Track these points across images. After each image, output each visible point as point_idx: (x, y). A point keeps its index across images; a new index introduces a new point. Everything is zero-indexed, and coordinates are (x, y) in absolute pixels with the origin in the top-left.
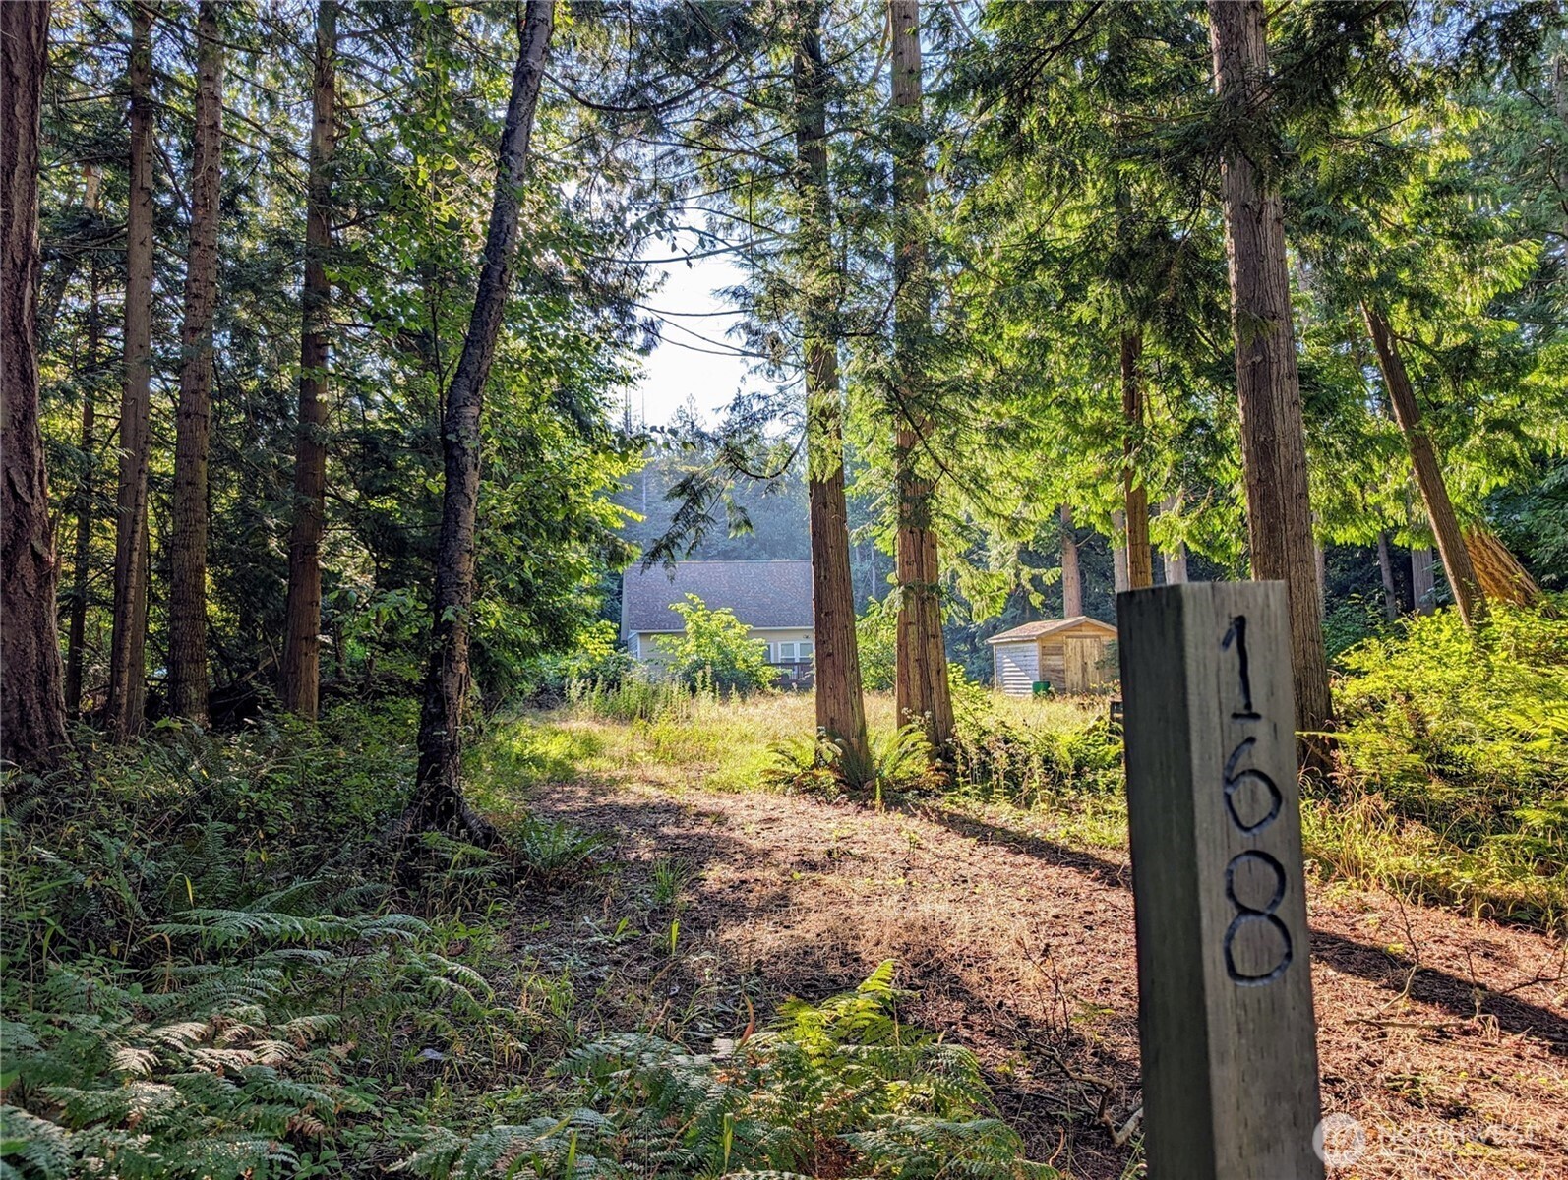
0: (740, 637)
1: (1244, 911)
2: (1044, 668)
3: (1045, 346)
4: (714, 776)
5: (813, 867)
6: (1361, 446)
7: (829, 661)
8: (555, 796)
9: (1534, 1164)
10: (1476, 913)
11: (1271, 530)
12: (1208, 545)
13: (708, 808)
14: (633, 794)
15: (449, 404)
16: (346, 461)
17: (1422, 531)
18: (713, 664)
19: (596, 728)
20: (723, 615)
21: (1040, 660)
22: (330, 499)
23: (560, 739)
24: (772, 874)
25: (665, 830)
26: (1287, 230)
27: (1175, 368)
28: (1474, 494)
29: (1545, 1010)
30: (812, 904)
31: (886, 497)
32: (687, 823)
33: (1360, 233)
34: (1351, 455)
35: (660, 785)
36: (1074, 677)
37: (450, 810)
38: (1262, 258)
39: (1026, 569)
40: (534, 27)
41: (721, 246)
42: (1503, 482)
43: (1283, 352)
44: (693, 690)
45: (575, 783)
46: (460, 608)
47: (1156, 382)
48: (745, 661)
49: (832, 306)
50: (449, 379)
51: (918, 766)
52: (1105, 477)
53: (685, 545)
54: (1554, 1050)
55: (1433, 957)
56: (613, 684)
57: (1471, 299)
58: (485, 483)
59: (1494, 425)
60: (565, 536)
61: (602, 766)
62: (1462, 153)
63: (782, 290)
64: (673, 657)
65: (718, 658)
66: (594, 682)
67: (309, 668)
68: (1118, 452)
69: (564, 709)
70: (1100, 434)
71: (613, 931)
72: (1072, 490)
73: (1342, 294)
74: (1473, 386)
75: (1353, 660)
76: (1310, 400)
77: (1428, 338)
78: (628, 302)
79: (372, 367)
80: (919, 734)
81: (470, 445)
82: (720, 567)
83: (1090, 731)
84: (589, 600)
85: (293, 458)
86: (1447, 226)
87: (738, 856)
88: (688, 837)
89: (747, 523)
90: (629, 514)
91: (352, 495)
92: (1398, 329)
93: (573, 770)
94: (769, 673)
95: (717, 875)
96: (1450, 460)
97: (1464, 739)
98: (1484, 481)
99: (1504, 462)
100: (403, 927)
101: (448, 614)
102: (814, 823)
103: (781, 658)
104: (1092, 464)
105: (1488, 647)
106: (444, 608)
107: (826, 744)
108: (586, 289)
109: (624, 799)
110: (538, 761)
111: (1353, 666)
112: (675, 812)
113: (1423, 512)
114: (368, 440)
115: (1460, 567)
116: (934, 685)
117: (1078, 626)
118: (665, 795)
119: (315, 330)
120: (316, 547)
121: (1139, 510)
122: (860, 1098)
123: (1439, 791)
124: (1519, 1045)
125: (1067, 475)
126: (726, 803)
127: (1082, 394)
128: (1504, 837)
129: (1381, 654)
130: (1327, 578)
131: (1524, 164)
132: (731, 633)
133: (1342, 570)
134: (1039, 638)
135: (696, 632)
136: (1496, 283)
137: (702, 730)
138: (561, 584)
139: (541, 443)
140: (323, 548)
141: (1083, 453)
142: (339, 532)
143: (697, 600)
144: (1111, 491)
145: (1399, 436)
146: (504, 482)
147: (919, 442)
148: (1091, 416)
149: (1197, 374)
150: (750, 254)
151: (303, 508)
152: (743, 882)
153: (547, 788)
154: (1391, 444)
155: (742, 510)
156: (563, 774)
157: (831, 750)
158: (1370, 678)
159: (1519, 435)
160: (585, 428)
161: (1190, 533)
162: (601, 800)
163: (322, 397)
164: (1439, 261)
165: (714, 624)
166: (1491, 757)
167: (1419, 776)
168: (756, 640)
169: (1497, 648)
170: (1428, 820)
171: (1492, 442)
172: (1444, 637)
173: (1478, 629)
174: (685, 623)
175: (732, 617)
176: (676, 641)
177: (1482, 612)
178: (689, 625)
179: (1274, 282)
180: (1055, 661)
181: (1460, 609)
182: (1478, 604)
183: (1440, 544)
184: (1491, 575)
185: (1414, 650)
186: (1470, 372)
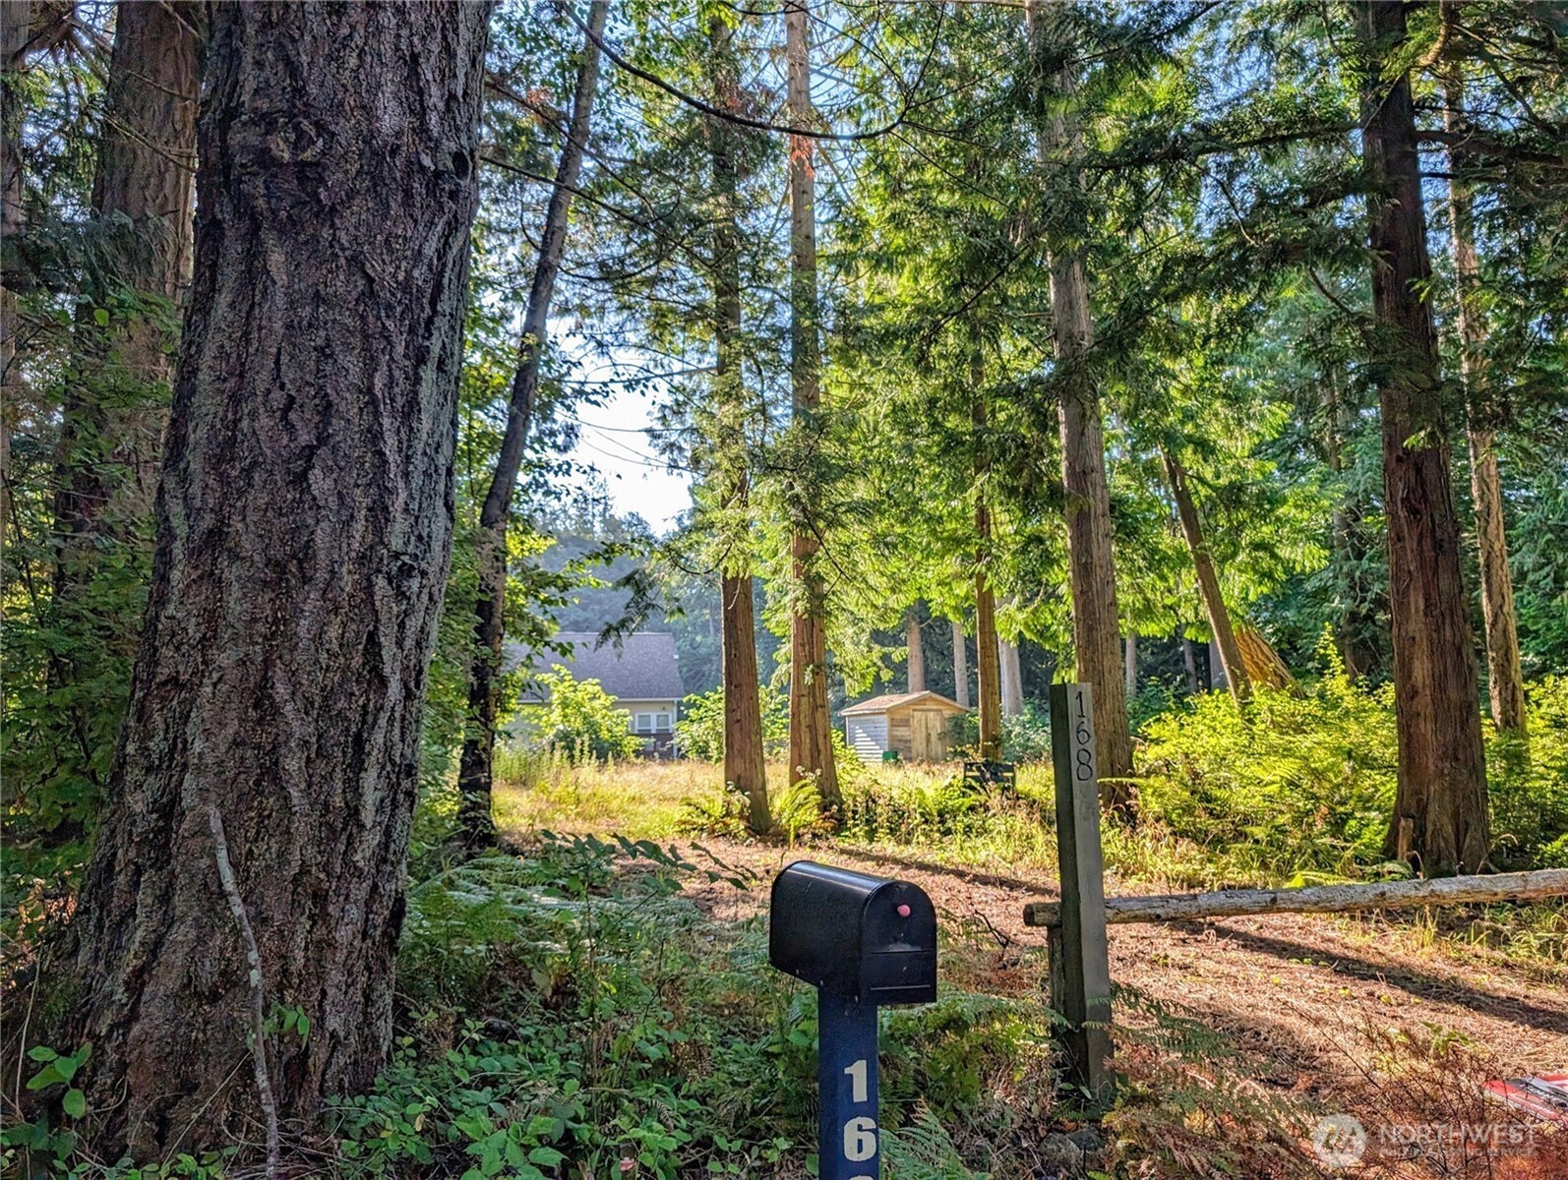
0: (606, 708)
2: (892, 738)
6: (1157, 561)
11: (1090, 629)
12: (1041, 634)
17: (1203, 625)
20: (591, 686)
21: (890, 731)
28: (1244, 600)
29: (1245, 932)
34: (1150, 568)
36: (919, 746)
39: (877, 647)
40: (553, 233)
42: (1265, 590)
44: (571, 757)
48: (609, 731)
51: (811, 816)
52: (959, 577)
54: (1244, 947)
57: (1241, 446)
59: (1257, 546)
65: (584, 728)
68: (970, 556)
70: (955, 542)
72: (933, 586)
74: (1243, 515)
75: (1154, 731)
77: (1209, 475)
80: (813, 788)
83: (946, 788)
86: (1221, 389)
89: (680, 611)
92: (1186, 468)
94: (633, 742)
96: (1226, 572)
97: (1225, 785)
98: (1252, 589)
99: (1263, 575)
104: (952, 564)
105: (1250, 721)
107: (735, 796)
111: (1154, 736)
113: (1205, 612)
115: (1233, 659)
116: (821, 747)
117: (922, 701)
121: (987, 604)
123: (1204, 821)
124: (1226, 945)
125: (930, 574)
127: (943, 511)
129: (1174, 725)
130: (1138, 661)
132: (596, 704)
133: (1153, 653)
134: (889, 710)
135: (562, 703)
136: (1258, 433)
141: (942, 557)
143: (564, 671)
144: (962, 589)
145: (1186, 553)
147: (821, 549)
148: (949, 528)
154: (1181, 558)
157: (739, 800)
158: (1167, 745)
159: (1274, 556)
161: (1026, 624)
164: (1216, 415)
165: (580, 695)
166: (1243, 799)
167: (1188, 810)
168: (622, 711)
169: (1257, 720)
170: (1194, 839)
171: (1256, 560)
172: (1221, 713)
173: (1244, 706)
174: (550, 693)
175: (598, 688)
176: (542, 712)
177: (1247, 693)
178: (555, 696)
179: (1092, 444)
180: (902, 732)
181: (1231, 688)
182: (1242, 687)
183: (1217, 638)
184: (1256, 663)
185: (1198, 723)
186: (1238, 504)
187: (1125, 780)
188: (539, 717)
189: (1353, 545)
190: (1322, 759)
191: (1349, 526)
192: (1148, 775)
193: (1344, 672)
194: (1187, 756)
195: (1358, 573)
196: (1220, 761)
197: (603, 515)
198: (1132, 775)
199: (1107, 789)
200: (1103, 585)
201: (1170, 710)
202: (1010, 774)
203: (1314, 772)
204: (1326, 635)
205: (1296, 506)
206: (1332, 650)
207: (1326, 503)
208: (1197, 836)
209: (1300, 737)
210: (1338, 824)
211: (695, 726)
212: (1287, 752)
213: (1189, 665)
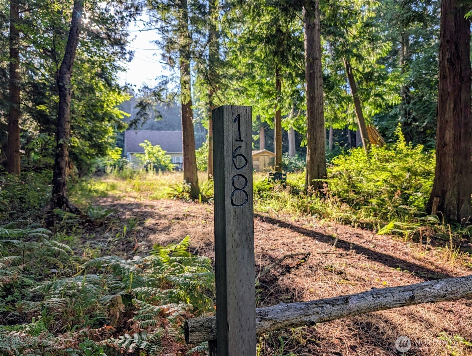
0: (163, 155)
1: (236, 189)
3: (253, 66)
4: (152, 195)
5: (178, 219)
6: (340, 100)
7: (187, 161)
8: (101, 201)
9: (357, 284)
10: (356, 227)
12: (298, 128)
13: (148, 204)
14: (126, 201)
15: (60, 73)
16: (28, 93)
17: (355, 125)
18: (154, 163)
19: (115, 182)
20: (158, 147)
22: (23, 105)
23: (103, 184)
24: (166, 221)
25: (135, 210)
26: (323, 34)
27: (290, 74)
28: (370, 115)
29: (368, 249)
30: (177, 228)
31: (203, 109)
32: (142, 208)
33: (342, 35)
34: (337, 102)
35: (135, 198)
36: (261, 167)
37: (63, 203)
38: (314, 41)
41: (153, 27)
42: (378, 112)
43: (318, 70)
44: (147, 170)
45: (108, 197)
46: (65, 140)
47: (285, 78)
48: (164, 162)
49: (187, 48)
50: (60, 65)
52: (270, 106)
53: (141, 122)
54: (368, 258)
55: (344, 238)
56: (121, 168)
57: (373, 59)
58: (73, 100)
59: (376, 95)
60: (103, 120)
61: (117, 193)
62: (373, 15)
63: (171, 42)
64: (141, 160)
65: (155, 161)
66: (115, 168)
67: (17, 161)
68: (274, 99)
69: (105, 176)
70: (269, 94)
71: (115, 237)
73: (338, 54)
74: (372, 83)
76: (327, 85)
77: (361, 69)
78: (123, 44)
79: (37, 62)
81: (67, 87)
82: (156, 133)
83: (263, 181)
84: (110, 140)
85: (8, 91)
86: (367, 36)
87: (156, 217)
88: (142, 212)
89: (161, 116)
90: (125, 114)
91: (30, 104)
92: (353, 66)
93: (107, 194)
94: (172, 166)
95: (149, 222)
96: (365, 105)
97: (361, 182)
98: (373, 111)
99: (378, 106)
100: (43, 233)
101: (61, 141)
102: (181, 207)
103: (176, 161)
104: (266, 102)
105: (370, 158)
106: (60, 139)
107: (186, 185)
108: (110, 39)
109: (122, 202)
110: (96, 191)
111: (336, 163)
112: (138, 205)
113: (357, 120)
114: (35, 86)
115: (365, 135)
117: (263, 152)
118: (136, 201)
119: (13, 47)
120: (18, 121)
121: (279, 117)
122: (175, 270)
123: (352, 195)
124: (360, 257)
125: (259, 106)
126: (155, 203)
127: (264, 81)
128: (366, 207)
129: (343, 159)
131: (391, 20)
132: (160, 153)
135: (148, 153)
136: (379, 54)
137: (149, 182)
138: (102, 135)
139: (95, 89)
140: (20, 121)
141: (264, 99)
142: (26, 116)
143: (149, 143)
144: (272, 111)
145: (351, 97)
146: (80, 100)
147: (214, 93)
148: (267, 88)
149: (296, 76)
150: (162, 30)
151: (12, 108)
152: (157, 223)
153: (98, 199)
154: (349, 99)
155: (159, 112)
156: (104, 195)
157: (188, 187)
158: (340, 167)
159: (382, 99)
160: (110, 85)
161: (294, 124)
162: (116, 202)
163: (18, 70)
164: (365, 46)
165: (154, 150)
166: (366, 186)
167: (347, 191)
168: (168, 156)
169: (373, 158)
170: (348, 203)
171: (376, 100)
172: (360, 155)
173: (368, 153)
174: (144, 150)
175: (160, 148)
176: (142, 156)
177: (369, 148)
178: (146, 151)
179: (317, 49)
180: (256, 163)
181: (364, 147)
182: (368, 145)
183: (360, 129)
184: (373, 138)
185: (352, 159)
186: (371, 79)
187: (323, 180)
188: (141, 158)
189: (407, 99)
190: (397, 172)
191: (406, 93)
192: (333, 177)
193: (404, 141)
194: (347, 170)
195: (408, 109)
196: (359, 173)
198: (326, 178)
199: (316, 184)
200: (318, 105)
201: (342, 154)
202: (285, 177)
203: (395, 177)
204: (399, 128)
205: (392, 80)
206: (400, 133)
207: (403, 79)
208: (349, 202)
209: (388, 164)
210: (405, 198)
212: (384, 169)
213: (350, 141)
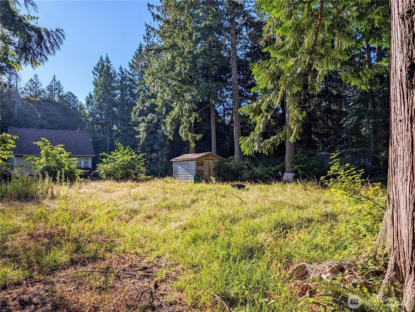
0: (66, 157)
2: (197, 170)
20: (59, 148)
21: (196, 167)
48: (69, 167)
64: (34, 165)
132: (62, 155)
134: (194, 159)
135: (46, 155)
143: (47, 141)
165: (54, 151)
168: (74, 159)
174: (41, 150)
175: (62, 149)
176: (36, 158)
178: (43, 151)
180: (200, 168)
188: (35, 161)
197: (58, 93)
211: (105, 165)
